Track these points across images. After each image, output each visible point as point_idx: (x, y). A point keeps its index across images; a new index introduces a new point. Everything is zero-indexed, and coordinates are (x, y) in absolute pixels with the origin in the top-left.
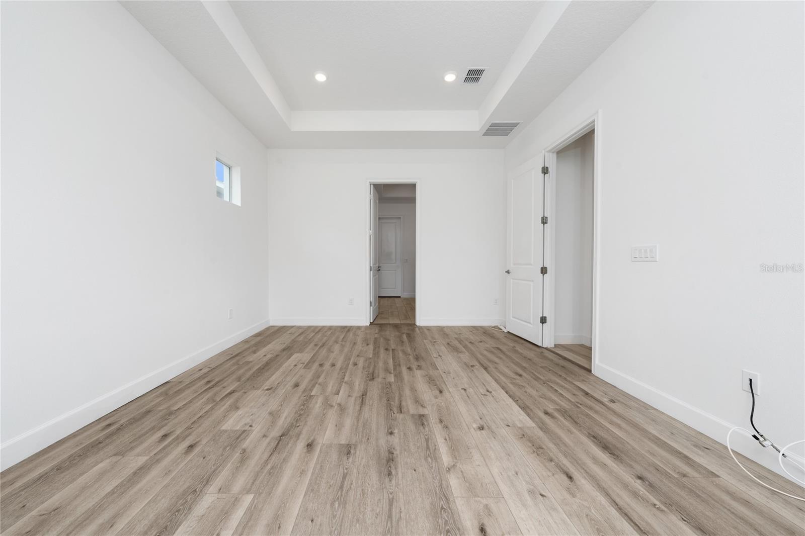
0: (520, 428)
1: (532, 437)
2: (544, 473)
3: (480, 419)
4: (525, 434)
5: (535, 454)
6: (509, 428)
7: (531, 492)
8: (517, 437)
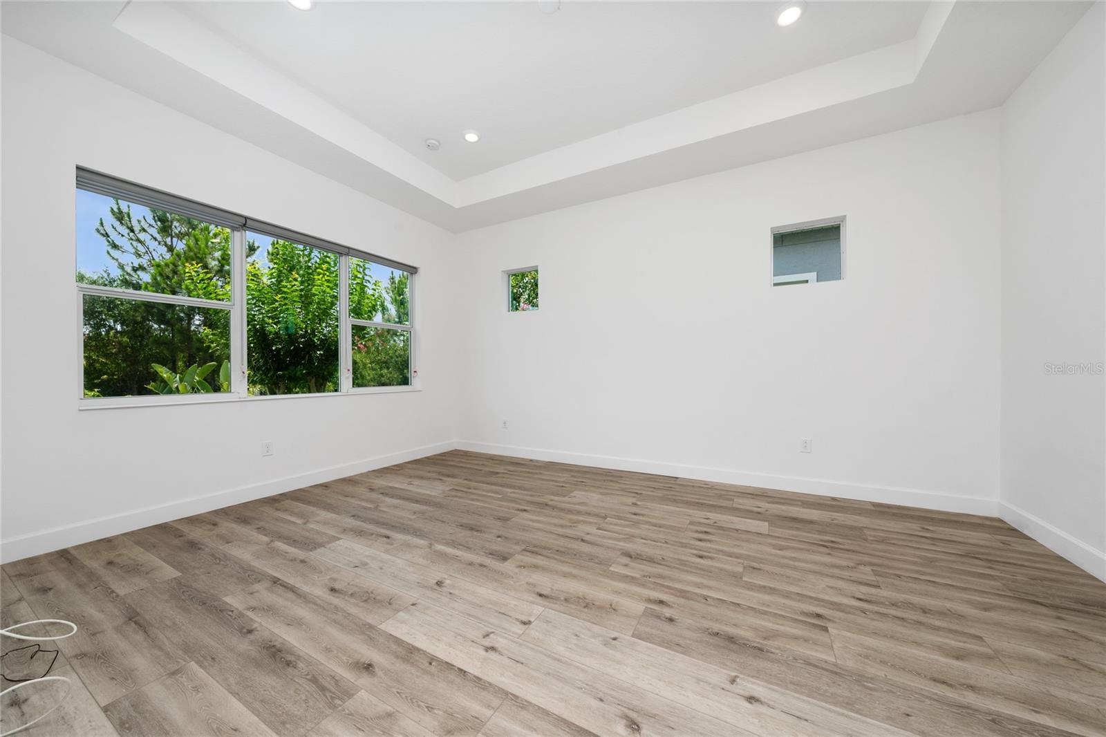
0: (398, 611)
1: (379, 607)
2: (358, 580)
3: (451, 591)
4: (389, 606)
5: (369, 592)
6: (411, 603)
7: (366, 564)
8: (396, 597)
